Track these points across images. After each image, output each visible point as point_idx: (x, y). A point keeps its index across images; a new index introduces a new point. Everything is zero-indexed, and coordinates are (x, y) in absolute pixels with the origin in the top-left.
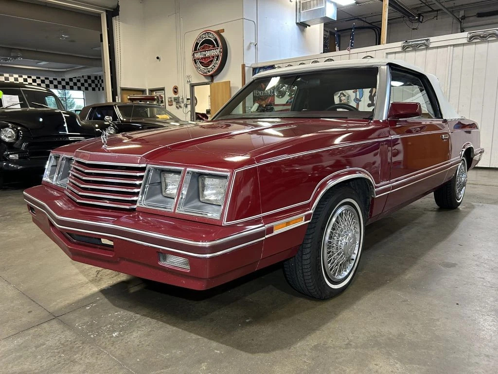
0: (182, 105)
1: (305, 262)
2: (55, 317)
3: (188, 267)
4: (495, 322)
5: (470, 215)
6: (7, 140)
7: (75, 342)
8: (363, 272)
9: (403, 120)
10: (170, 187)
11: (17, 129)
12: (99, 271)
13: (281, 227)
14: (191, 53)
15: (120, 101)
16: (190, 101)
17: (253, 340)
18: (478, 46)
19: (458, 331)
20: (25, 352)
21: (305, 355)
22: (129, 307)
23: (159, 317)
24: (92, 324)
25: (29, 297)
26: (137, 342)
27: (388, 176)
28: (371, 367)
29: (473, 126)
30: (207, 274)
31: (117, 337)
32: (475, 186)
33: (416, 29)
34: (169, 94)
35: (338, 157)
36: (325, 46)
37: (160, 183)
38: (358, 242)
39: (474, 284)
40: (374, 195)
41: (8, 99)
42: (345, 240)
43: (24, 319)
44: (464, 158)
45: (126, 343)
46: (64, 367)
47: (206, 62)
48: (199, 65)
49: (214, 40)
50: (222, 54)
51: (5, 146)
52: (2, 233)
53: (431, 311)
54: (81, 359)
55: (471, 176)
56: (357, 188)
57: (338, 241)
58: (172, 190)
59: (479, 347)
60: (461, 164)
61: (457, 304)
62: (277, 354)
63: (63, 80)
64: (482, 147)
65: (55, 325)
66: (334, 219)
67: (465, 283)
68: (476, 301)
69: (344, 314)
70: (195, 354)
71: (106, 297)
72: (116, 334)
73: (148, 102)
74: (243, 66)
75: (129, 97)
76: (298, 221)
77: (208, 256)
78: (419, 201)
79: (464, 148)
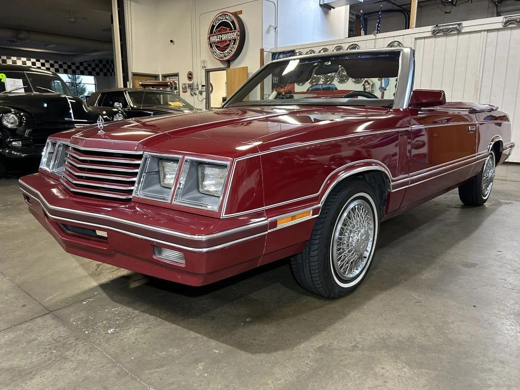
0: (197, 92)
1: (312, 259)
2: (50, 312)
3: (183, 262)
4: (513, 326)
5: (496, 212)
6: (10, 126)
7: (67, 338)
8: (376, 271)
9: (425, 110)
10: (168, 176)
11: (20, 115)
12: (99, 265)
13: (285, 222)
14: (206, 36)
15: (131, 87)
16: (205, 87)
17: (254, 340)
18: (514, 31)
19: (473, 335)
20: (15, 348)
21: (308, 357)
22: (128, 303)
23: (158, 314)
24: (87, 321)
25: (24, 290)
26: (133, 339)
27: (407, 170)
28: (377, 370)
29: (504, 118)
30: (203, 270)
31: (112, 333)
32: (505, 182)
33: (448, 13)
34: (183, 80)
35: (358, 148)
36: (350, 30)
37: (158, 172)
38: (371, 239)
39: (495, 285)
40: (390, 189)
41: (12, 83)
42: (356, 237)
43: (17, 313)
44: (492, 152)
45: (121, 340)
46: (55, 364)
47: (222, 46)
48: (215, 48)
49: (231, 22)
50: (240, 38)
51: (8, 132)
52: (1, 223)
53: (445, 313)
54: (73, 356)
55: (500, 171)
56: (373, 182)
57: (350, 237)
58: (170, 179)
59: (494, 352)
60: (489, 158)
61: (474, 306)
62: (278, 355)
63: (73, 64)
64: (512, 141)
65: (49, 320)
66: (345, 214)
67: (484, 284)
68: (494, 303)
69: (353, 314)
70: (193, 353)
71: (105, 292)
72: (111, 330)
73: (161, 89)
74: (262, 51)
75: (140, 83)
76: (305, 215)
77: (205, 250)
78: (442, 196)
79: (492, 141)
